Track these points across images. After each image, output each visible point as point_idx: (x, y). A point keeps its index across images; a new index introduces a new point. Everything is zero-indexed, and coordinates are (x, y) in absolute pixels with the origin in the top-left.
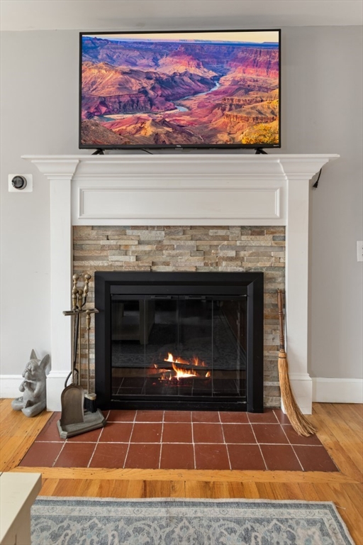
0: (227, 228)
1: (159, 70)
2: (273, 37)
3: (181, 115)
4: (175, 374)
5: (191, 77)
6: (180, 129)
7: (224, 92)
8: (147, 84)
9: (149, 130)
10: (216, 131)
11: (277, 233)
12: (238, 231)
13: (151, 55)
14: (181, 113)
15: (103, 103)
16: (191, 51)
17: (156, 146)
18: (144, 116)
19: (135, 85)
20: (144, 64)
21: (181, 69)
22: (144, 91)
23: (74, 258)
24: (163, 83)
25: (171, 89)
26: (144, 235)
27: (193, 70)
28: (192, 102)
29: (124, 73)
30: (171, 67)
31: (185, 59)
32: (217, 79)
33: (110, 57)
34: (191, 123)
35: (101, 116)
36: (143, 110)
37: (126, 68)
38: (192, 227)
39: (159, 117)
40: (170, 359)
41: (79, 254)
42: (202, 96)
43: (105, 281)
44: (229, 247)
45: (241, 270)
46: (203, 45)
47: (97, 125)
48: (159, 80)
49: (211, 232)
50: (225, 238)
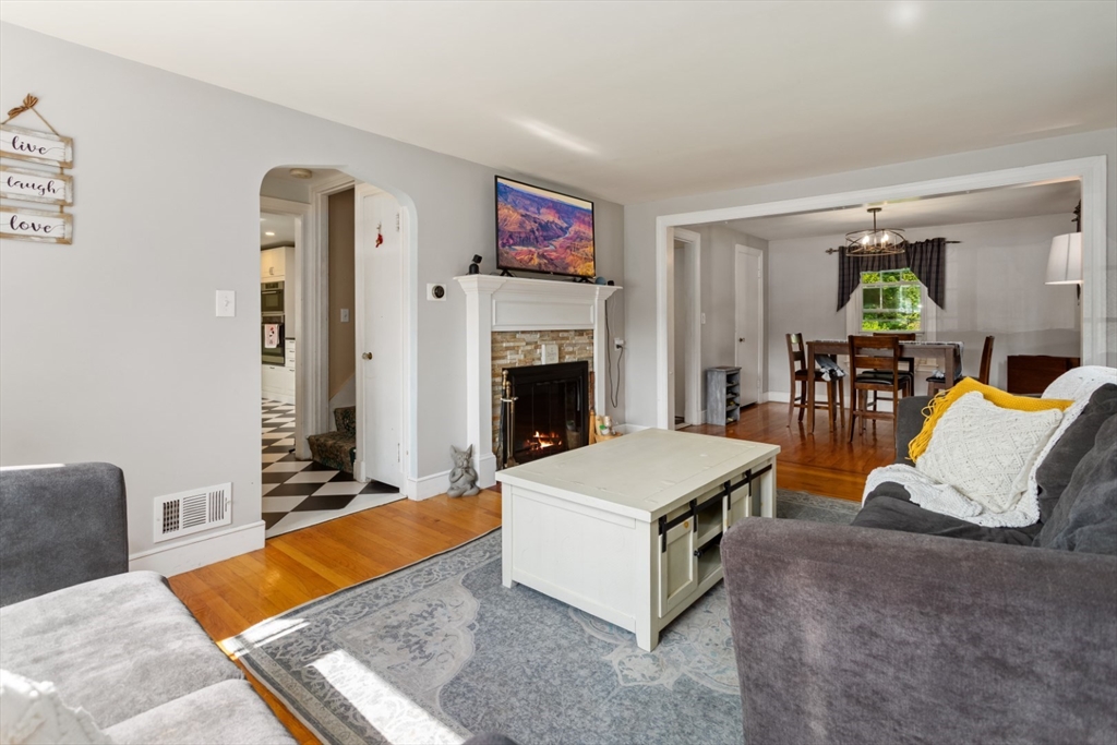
1: (540, 217)
2: (588, 206)
3: (552, 251)
4: (540, 445)
5: (556, 224)
6: (551, 261)
7: (571, 239)
8: (535, 226)
9: (536, 261)
10: (568, 265)
11: (589, 333)
12: (573, 333)
13: (535, 205)
14: (553, 249)
15: (511, 236)
16: (556, 207)
17: (540, 272)
18: (533, 249)
19: (529, 225)
20: (532, 211)
21: (551, 218)
22: (532, 231)
24: (544, 227)
25: (546, 232)
26: (528, 337)
27: (557, 221)
28: (557, 243)
29: (522, 216)
30: (547, 216)
31: (553, 212)
32: (567, 228)
33: (514, 202)
34: (557, 258)
35: (510, 246)
36: (532, 245)
37: (522, 211)
38: (552, 331)
39: (541, 251)
40: (537, 435)
41: (495, 355)
42: (561, 239)
43: (514, 374)
45: (576, 360)
46: (562, 204)
47: (507, 253)
48: (541, 225)
49: (561, 335)
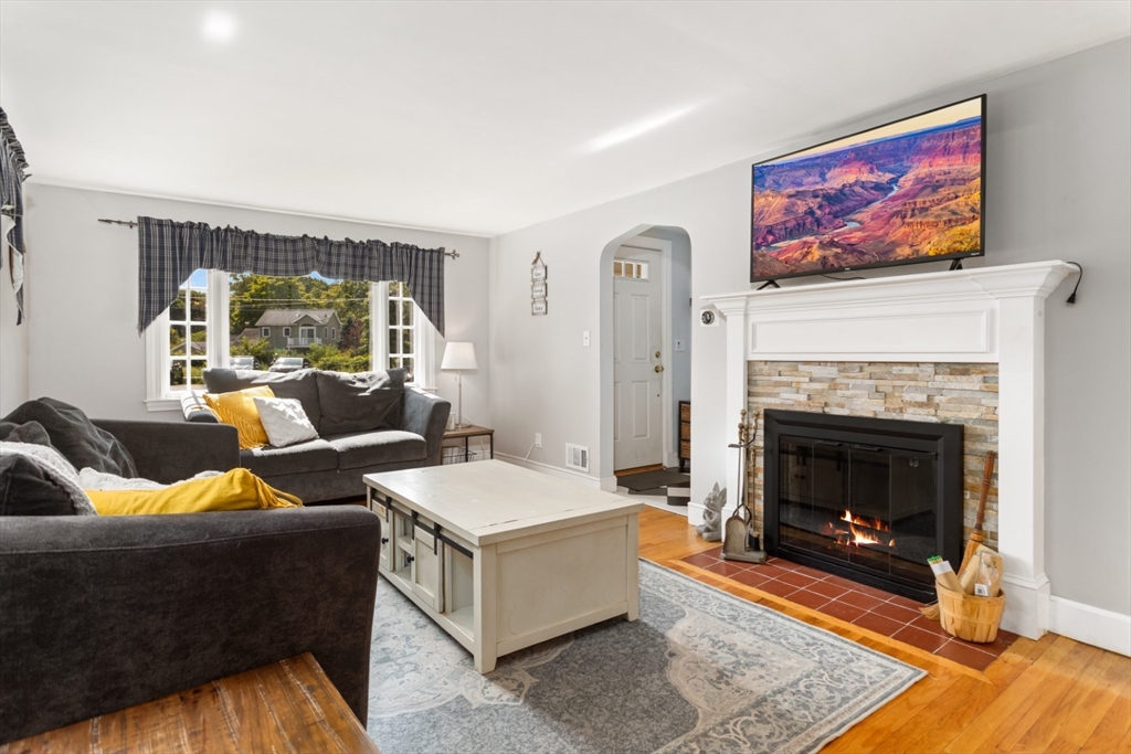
0: (918, 364)
1: (826, 185)
2: (973, 109)
3: (851, 232)
4: (853, 537)
5: (863, 185)
6: (850, 248)
7: (904, 195)
8: (814, 204)
9: (816, 254)
10: (895, 244)
11: (986, 372)
12: (931, 369)
13: (817, 171)
14: (851, 230)
15: (770, 232)
16: (863, 156)
17: (826, 271)
18: (810, 239)
19: (801, 207)
20: (811, 182)
21: (851, 179)
22: (811, 212)
23: (749, 394)
25: (840, 204)
27: (866, 177)
28: (864, 215)
29: (790, 196)
30: (838, 179)
31: (856, 166)
32: (894, 181)
33: (776, 183)
34: (864, 240)
35: (768, 246)
36: (811, 232)
37: (791, 190)
38: (870, 363)
39: (826, 238)
40: (848, 517)
42: (877, 205)
44: (917, 389)
45: (934, 420)
46: (876, 145)
47: (764, 256)
48: (827, 197)
49: (895, 369)
50: (914, 378)
